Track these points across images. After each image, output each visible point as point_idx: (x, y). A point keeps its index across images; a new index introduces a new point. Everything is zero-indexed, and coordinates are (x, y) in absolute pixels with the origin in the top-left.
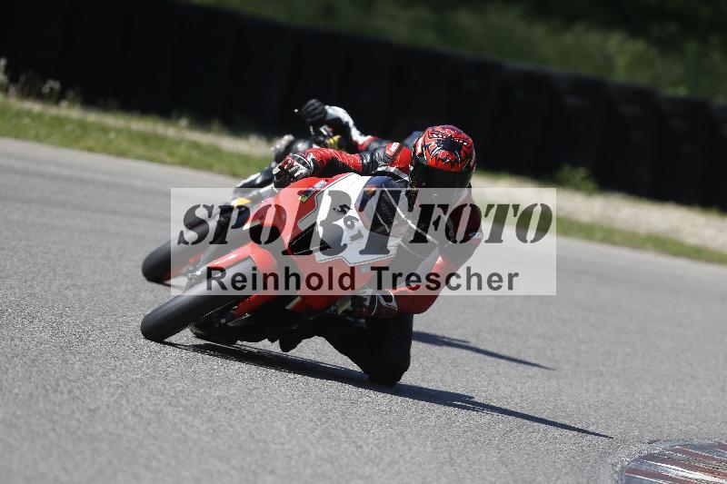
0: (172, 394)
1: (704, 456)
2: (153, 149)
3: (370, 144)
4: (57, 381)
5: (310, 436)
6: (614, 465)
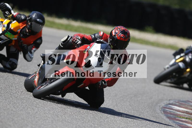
3: (17, 15)
6: (160, 106)
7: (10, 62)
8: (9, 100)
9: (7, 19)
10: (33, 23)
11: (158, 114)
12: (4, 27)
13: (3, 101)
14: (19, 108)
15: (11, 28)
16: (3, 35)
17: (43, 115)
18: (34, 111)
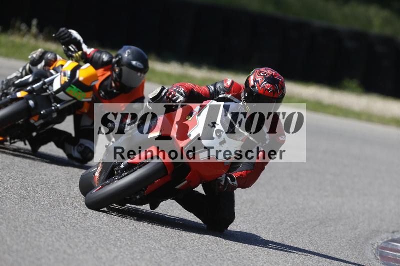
3: (94, 54)
6: (373, 245)
7: (80, 148)
8: (59, 232)
9: (72, 60)
10: (124, 68)
11: (370, 260)
12: (65, 75)
13: (46, 234)
14: (78, 248)
15: (78, 79)
16: (62, 93)
17: (131, 263)
18: (110, 254)
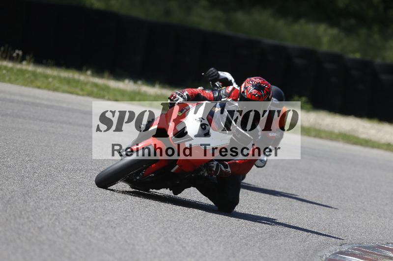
0: (83, 219)
1: (370, 252)
2: (73, 87)
4: (21, 212)
5: (158, 242)
6: (321, 257)
